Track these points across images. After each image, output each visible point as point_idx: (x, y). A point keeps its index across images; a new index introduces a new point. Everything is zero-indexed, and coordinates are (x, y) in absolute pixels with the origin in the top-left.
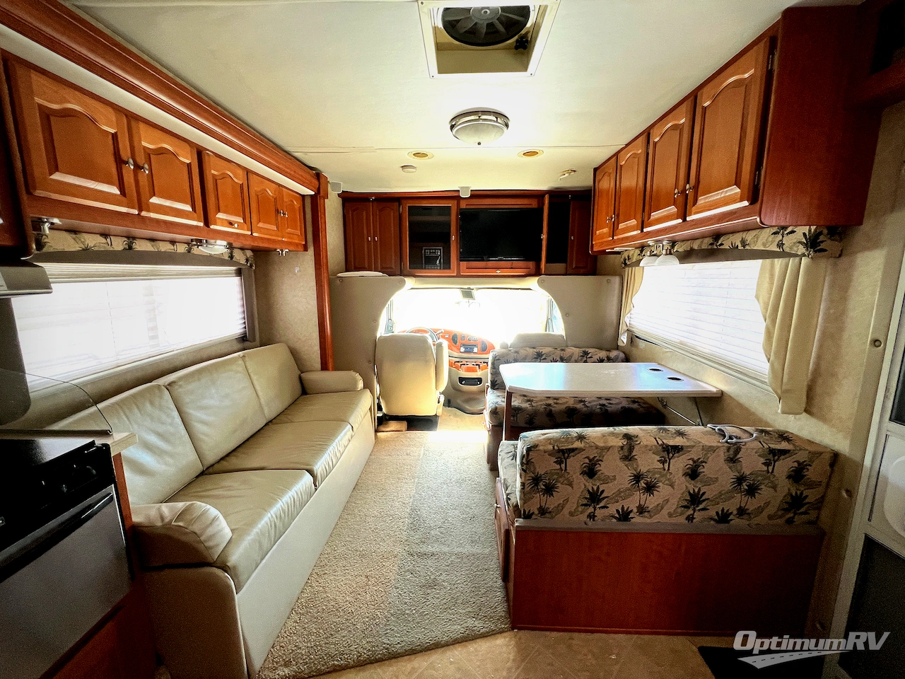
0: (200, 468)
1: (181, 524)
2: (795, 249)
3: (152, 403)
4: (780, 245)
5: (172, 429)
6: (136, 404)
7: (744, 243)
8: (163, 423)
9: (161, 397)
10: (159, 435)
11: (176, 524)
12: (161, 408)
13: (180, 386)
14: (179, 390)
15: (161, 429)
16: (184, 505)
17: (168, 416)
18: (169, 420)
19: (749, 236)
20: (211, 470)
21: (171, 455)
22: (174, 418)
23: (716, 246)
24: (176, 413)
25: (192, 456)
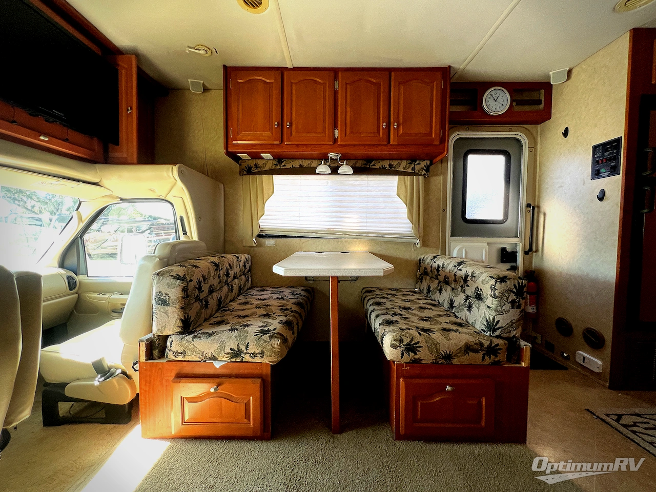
2: (421, 171)
4: (413, 169)
7: (390, 166)
19: (395, 163)
23: (369, 166)
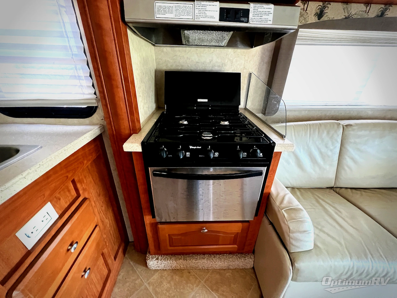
0: (332, 185)
1: (286, 215)
3: (328, 133)
5: (330, 153)
6: (319, 129)
8: (327, 147)
9: (336, 132)
10: (321, 153)
11: (283, 212)
12: (331, 138)
13: (353, 130)
14: (350, 132)
15: (324, 150)
16: (298, 205)
17: (333, 144)
18: (332, 148)
20: (338, 190)
21: (320, 167)
22: (335, 147)
24: (339, 145)
25: (332, 175)
